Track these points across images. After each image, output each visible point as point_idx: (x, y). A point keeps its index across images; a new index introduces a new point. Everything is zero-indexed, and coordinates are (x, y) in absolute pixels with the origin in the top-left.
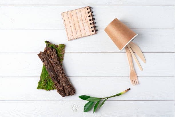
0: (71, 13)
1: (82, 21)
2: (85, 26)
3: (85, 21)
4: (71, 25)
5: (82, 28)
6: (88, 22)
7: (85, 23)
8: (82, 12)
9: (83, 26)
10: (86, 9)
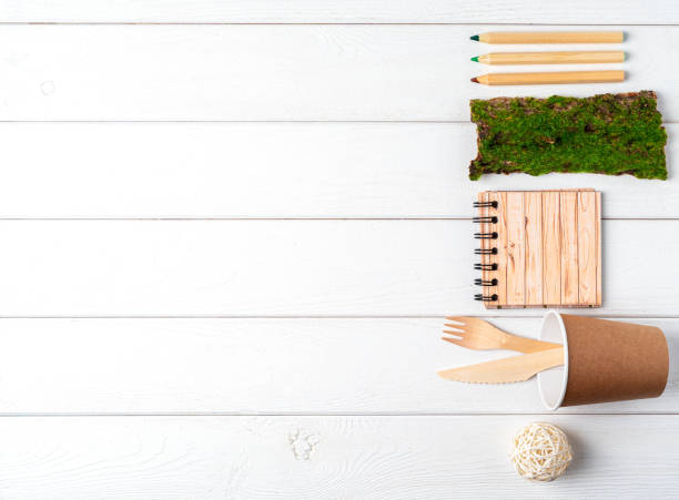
0: (563, 293)
1: (527, 255)
2: (519, 231)
3: (515, 252)
4: (572, 249)
5: (534, 228)
6: (506, 247)
7: (516, 242)
8: (521, 290)
9: (526, 235)
10: (501, 302)
